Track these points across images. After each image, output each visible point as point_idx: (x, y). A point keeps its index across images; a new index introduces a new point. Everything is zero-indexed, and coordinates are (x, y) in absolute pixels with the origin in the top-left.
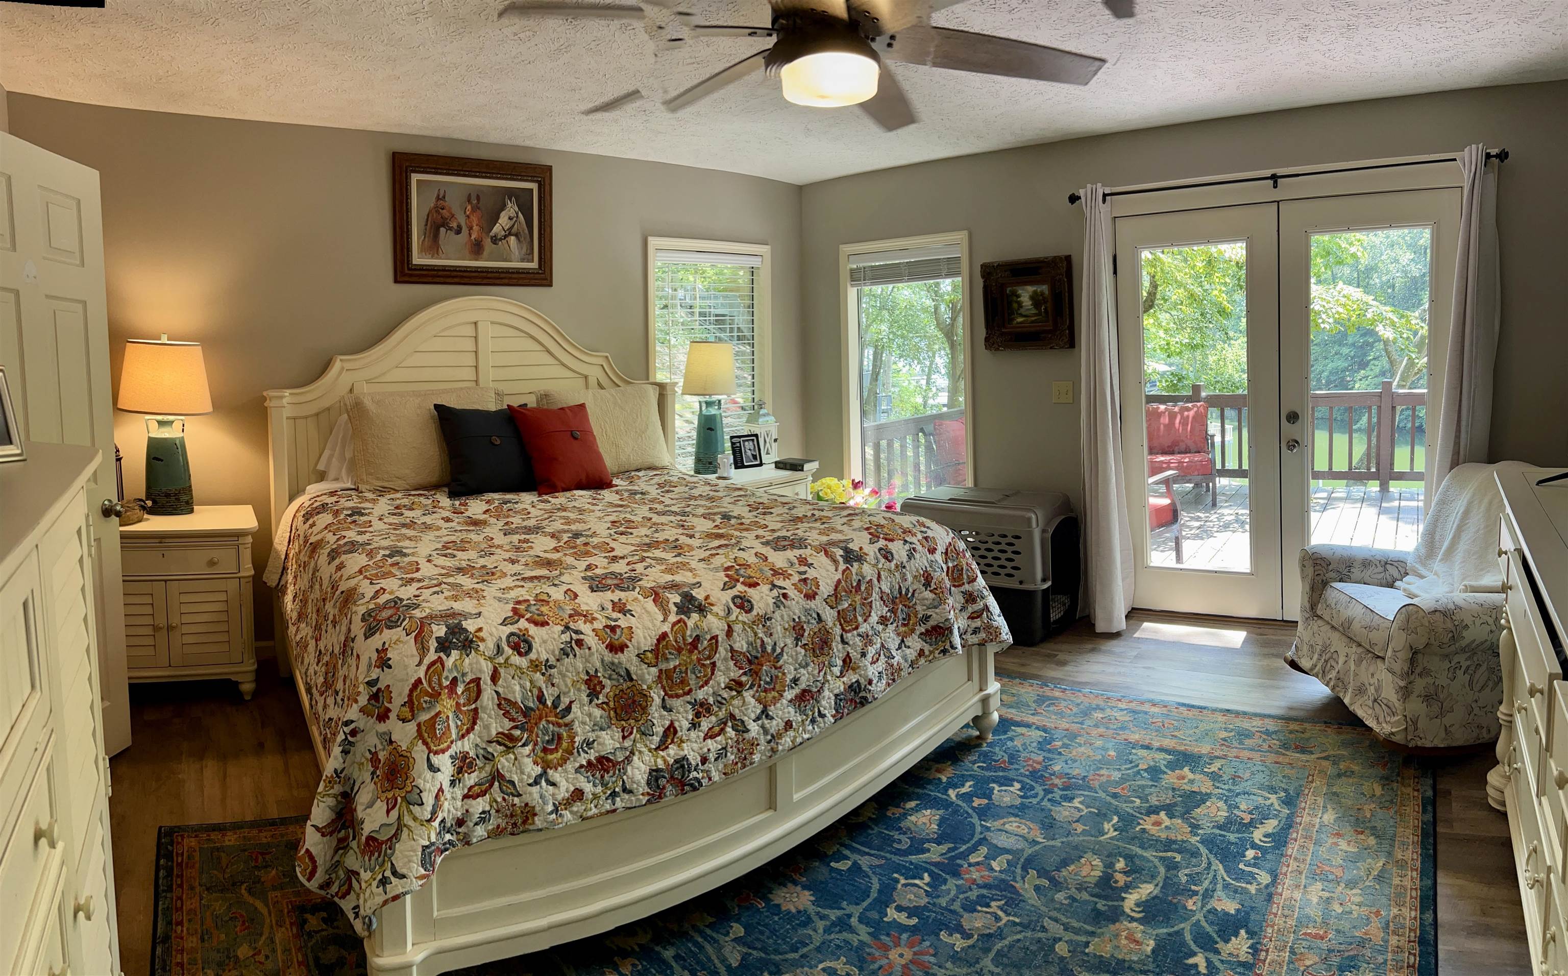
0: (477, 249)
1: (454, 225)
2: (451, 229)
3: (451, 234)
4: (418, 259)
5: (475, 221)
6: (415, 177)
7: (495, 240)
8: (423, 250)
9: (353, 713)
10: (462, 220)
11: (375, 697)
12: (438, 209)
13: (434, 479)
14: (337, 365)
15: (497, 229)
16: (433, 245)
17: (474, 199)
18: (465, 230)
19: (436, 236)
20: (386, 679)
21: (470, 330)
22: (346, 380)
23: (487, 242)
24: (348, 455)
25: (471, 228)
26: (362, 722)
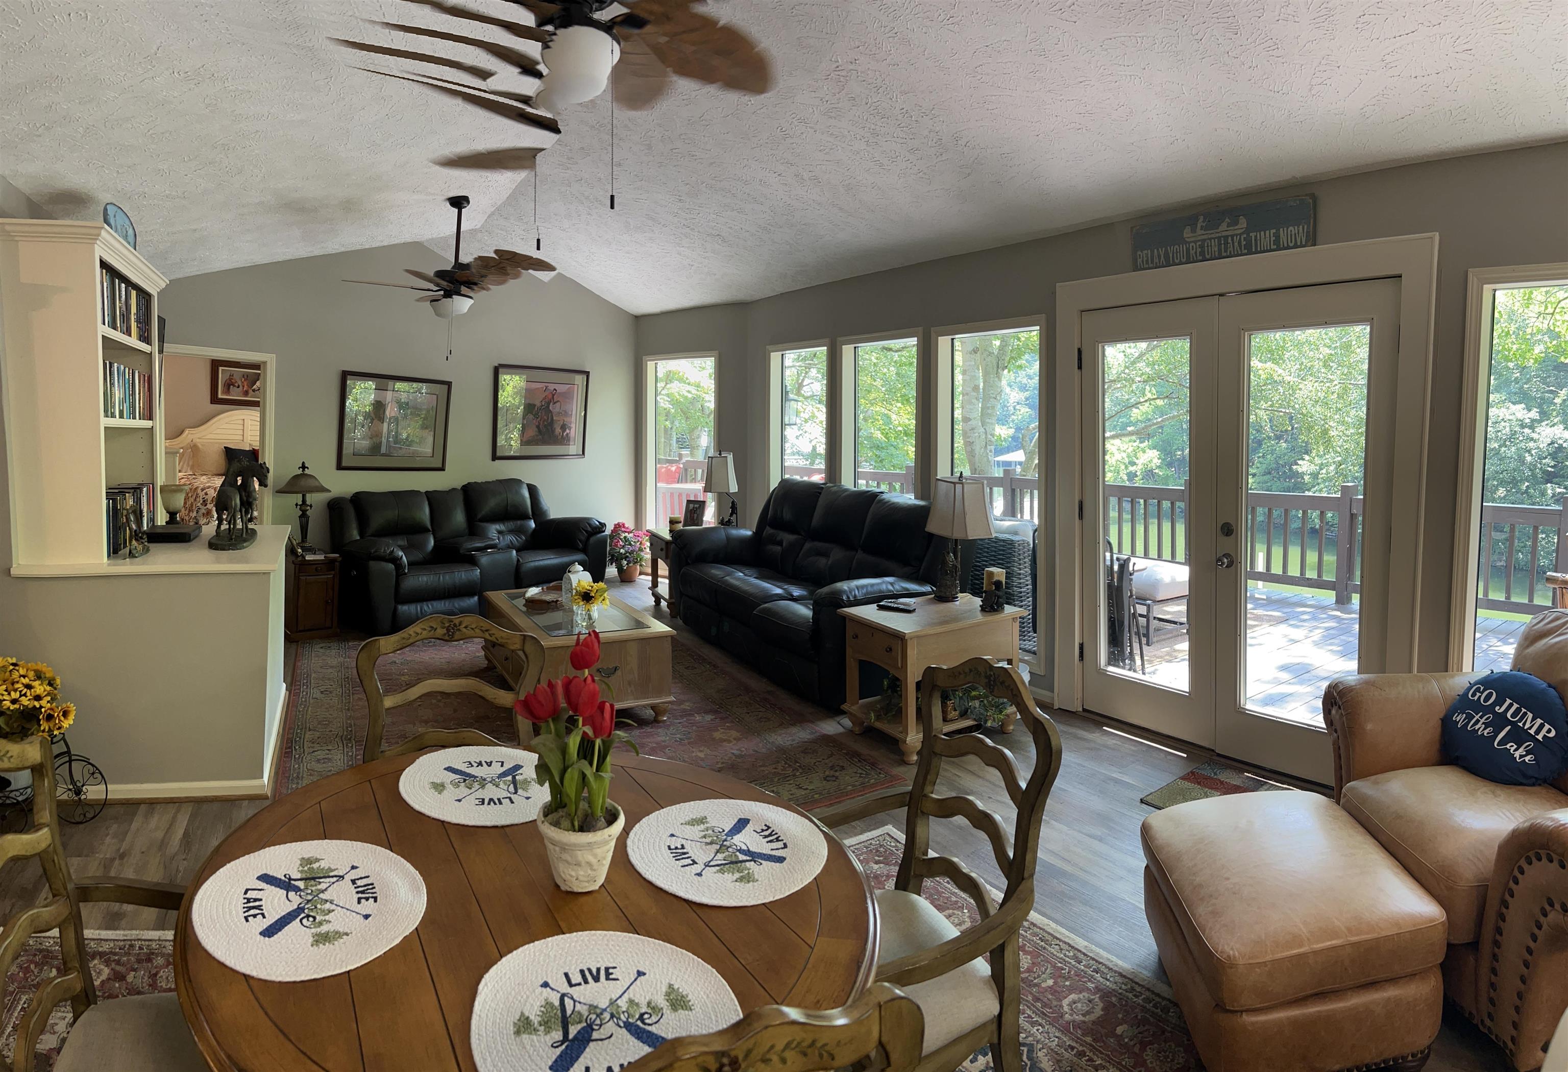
0: (246, 393)
1: (237, 385)
2: (234, 386)
3: (235, 388)
4: (220, 396)
5: (245, 384)
6: (220, 368)
7: (254, 391)
8: (223, 393)
9: (199, 504)
10: (240, 383)
11: (204, 501)
12: (230, 379)
13: (222, 472)
14: (187, 432)
15: (255, 387)
16: (227, 389)
17: (246, 377)
18: (241, 387)
19: (229, 389)
20: (206, 497)
21: (241, 422)
22: (191, 437)
23: (251, 391)
24: (191, 463)
25: (243, 386)
26: (201, 507)
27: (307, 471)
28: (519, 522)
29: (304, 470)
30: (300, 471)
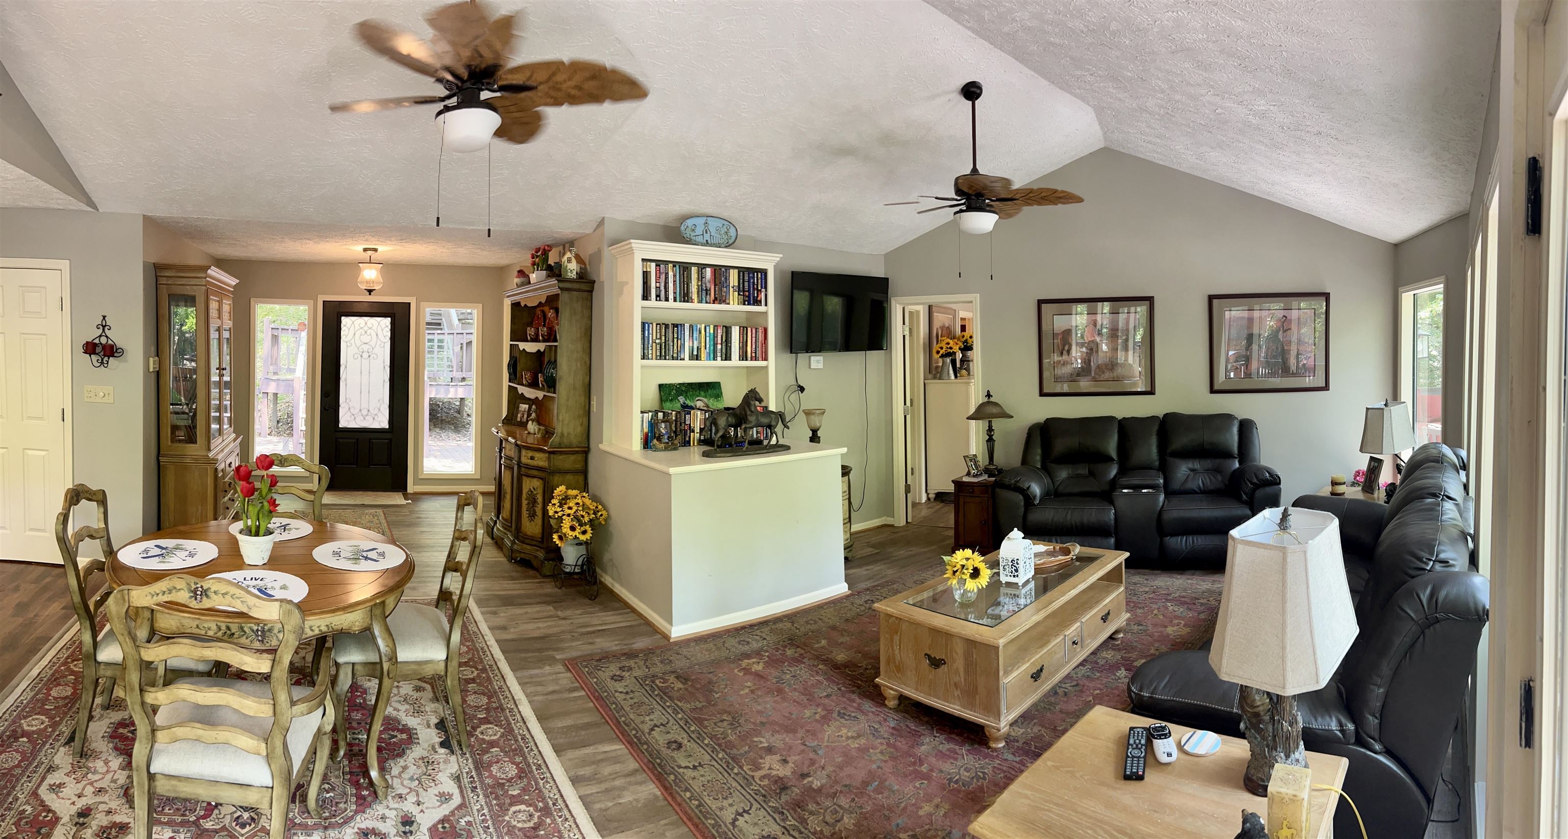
27: (992, 399)
28: (1218, 461)
29: (989, 398)
30: (986, 399)
